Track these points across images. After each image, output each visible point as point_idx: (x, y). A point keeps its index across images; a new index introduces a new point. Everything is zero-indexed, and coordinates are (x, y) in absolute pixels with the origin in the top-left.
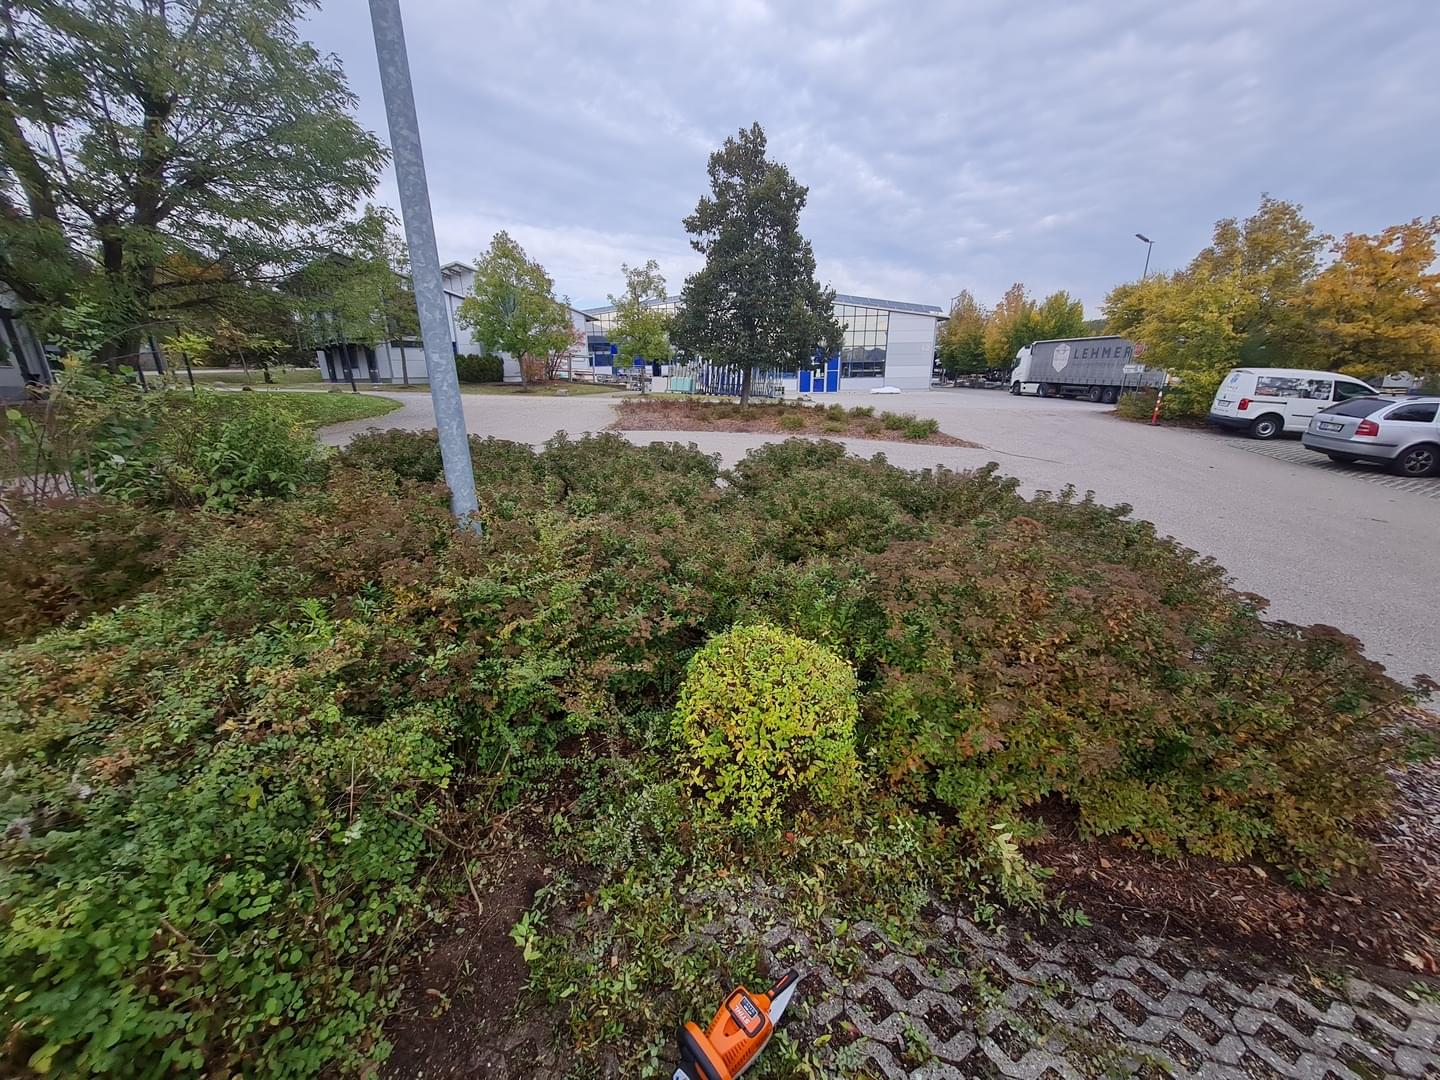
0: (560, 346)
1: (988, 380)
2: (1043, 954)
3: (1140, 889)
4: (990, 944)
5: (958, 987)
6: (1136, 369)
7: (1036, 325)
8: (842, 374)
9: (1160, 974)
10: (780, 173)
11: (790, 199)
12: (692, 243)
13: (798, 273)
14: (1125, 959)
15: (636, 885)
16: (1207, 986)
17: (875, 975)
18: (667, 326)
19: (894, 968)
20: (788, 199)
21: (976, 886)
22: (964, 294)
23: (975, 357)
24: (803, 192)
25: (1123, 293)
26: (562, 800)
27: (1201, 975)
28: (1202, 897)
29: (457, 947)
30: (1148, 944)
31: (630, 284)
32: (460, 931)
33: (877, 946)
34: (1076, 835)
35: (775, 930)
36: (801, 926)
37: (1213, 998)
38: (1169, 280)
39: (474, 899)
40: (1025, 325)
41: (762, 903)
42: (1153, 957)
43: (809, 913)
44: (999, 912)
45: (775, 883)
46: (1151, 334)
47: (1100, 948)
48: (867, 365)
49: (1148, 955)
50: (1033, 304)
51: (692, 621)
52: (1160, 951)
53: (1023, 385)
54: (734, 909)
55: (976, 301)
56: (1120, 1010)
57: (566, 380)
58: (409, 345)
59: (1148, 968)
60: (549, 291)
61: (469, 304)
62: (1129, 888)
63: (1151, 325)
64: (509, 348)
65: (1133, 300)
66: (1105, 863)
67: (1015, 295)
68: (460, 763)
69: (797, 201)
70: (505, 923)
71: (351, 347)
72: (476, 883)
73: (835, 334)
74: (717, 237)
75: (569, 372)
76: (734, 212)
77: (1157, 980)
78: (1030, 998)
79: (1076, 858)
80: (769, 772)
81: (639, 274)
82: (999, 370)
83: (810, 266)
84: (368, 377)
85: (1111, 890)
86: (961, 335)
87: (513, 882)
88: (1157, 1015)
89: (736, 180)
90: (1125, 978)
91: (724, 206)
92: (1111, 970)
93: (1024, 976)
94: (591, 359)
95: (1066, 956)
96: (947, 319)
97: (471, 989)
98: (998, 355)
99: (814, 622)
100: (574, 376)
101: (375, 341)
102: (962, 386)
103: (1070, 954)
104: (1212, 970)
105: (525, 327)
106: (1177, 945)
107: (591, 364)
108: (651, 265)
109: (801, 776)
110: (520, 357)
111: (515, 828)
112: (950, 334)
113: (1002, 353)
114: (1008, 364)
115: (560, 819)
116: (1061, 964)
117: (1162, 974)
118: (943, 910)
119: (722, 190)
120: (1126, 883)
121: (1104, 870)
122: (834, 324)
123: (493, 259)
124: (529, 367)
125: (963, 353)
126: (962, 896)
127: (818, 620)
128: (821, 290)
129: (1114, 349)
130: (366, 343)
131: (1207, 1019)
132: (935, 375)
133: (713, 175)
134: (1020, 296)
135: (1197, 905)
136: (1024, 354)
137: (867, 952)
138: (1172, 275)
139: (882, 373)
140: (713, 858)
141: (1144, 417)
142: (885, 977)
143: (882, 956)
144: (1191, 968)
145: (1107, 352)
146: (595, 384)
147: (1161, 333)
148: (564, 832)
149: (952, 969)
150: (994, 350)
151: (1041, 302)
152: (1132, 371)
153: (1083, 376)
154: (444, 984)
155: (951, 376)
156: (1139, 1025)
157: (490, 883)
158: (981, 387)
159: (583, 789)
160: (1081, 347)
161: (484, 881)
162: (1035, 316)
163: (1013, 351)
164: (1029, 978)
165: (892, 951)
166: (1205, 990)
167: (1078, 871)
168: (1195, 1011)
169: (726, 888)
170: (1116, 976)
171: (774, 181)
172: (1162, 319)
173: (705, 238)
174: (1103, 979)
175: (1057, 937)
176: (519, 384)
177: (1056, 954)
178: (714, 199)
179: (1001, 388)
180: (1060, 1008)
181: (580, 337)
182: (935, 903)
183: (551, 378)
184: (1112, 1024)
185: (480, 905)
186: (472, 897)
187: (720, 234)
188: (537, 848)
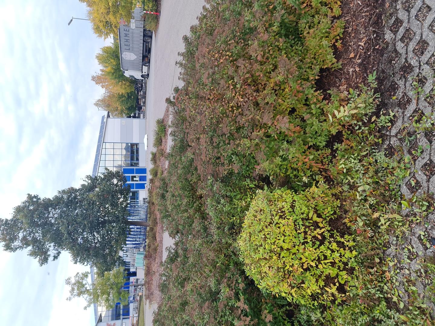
1: (142, 89)
2: (402, 90)
3: (362, 38)
4: (401, 118)
5: (426, 138)
6: (133, 23)
7: (113, 69)
8: (136, 166)
9: (402, 32)
10: (19, 210)
11: (33, 203)
12: (54, 260)
13: (75, 198)
14: (398, 48)
16: (404, 9)
17: (428, 186)
18: (101, 274)
19: (423, 175)
20: (33, 204)
21: (372, 123)
22: (96, 104)
23: (129, 97)
24: (30, 197)
25: (97, 30)
27: (399, 11)
28: (362, 9)
30: (388, 36)
31: (79, 295)
33: (413, 184)
34: (340, 69)
35: (414, 246)
36: (410, 229)
37: (409, 7)
38: (91, 9)
40: (113, 74)
41: (401, 252)
42: (394, 34)
43: (400, 224)
44: (384, 112)
45: (388, 242)
46: (115, 18)
47: (394, 60)
48: (132, 152)
49: (394, 37)
50: (102, 70)
51: (242, 286)
52: (391, 30)
53: (144, 73)
54: (407, 272)
55: (100, 98)
56: (422, 53)
59: (400, 37)
62: (362, 44)
63: (111, 18)
65: (101, 25)
66: (352, 55)
67: (97, 80)
69: (35, 200)
73: (110, 175)
74: (52, 244)
76: (39, 235)
77: (405, 33)
78: (425, 100)
79: (351, 70)
80: (320, 245)
81: (73, 289)
82: (137, 84)
83: (72, 191)
85: (365, 53)
86: (118, 105)
88: (422, 34)
89: (21, 235)
90: (407, 49)
91: (35, 241)
92: (404, 56)
93: (414, 102)
95: (400, 78)
96: (108, 113)
98: (128, 86)
99: (239, 209)
102: (144, 103)
103: (399, 76)
104: (396, 6)
106: (387, 22)
107: (128, 318)
108: (68, 282)
109: (321, 225)
112: (117, 110)
113: (127, 84)
114: (133, 81)
116: (405, 82)
117: (402, 31)
118: (388, 143)
119: (26, 242)
120: (360, 45)
121: (356, 56)
122: (105, 176)
125: (127, 103)
126: (379, 131)
127: (237, 207)
128: (86, 184)
129: (125, 32)
131: (419, 11)
132: (139, 117)
133: (16, 249)
134: (98, 77)
135: (366, 12)
136: (127, 74)
137: (417, 190)
138: (89, 8)
139: (137, 145)
140: (379, 282)
141: (156, 18)
142: (428, 181)
143: (417, 181)
144: (397, 16)
145: (126, 35)
147: (114, 13)
149: (418, 141)
150: (125, 88)
151: (101, 67)
152: (134, 24)
153: (139, 45)
155: (140, 108)
156: (428, 44)
158: (145, 93)
160: (124, 47)
162: (109, 69)
163: (126, 79)
164: (415, 99)
165: (414, 175)
166: (406, 10)
167: (357, 69)
168: (417, 16)
169: (396, 275)
170: (407, 54)
171: (22, 214)
172: (108, 13)
173: (52, 252)
174: (409, 60)
175: (393, 82)
177: (401, 83)
178: (30, 248)
179: (146, 83)
180: (427, 84)
182: (385, 146)
184: (430, 58)
187: (50, 243)
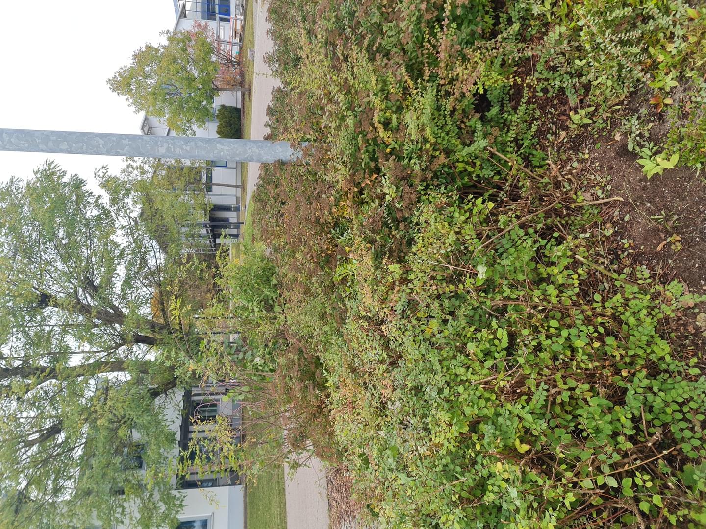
0: (208, 49)
15: (670, 47)
26: (564, 113)
29: (638, 222)
32: (627, 218)
39: (608, 203)
57: (241, 48)
58: (209, 178)
60: (157, 50)
61: (172, 124)
64: (210, 98)
68: (490, 193)
70: (640, 180)
71: (212, 219)
72: (598, 198)
75: (232, 44)
84: (235, 213)
87: (612, 168)
94: (221, 19)
97: (676, 217)
100: (237, 40)
101: (206, 202)
105: (190, 80)
107: (228, 20)
110: (218, 89)
111: (569, 159)
115: (578, 117)
123: (132, 97)
124: (228, 83)
130: (209, 209)
146: (245, 19)
148: (591, 116)
154: (660, 238)
157: (603, 188)
159: (562, 90)
161: (599, 192)
176: (243, 95)
181: (199, 26)
183: (239, 63)
185: (616, 198)
186: (605, 204)
188: (594, 143)
